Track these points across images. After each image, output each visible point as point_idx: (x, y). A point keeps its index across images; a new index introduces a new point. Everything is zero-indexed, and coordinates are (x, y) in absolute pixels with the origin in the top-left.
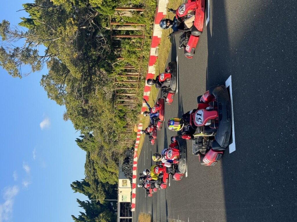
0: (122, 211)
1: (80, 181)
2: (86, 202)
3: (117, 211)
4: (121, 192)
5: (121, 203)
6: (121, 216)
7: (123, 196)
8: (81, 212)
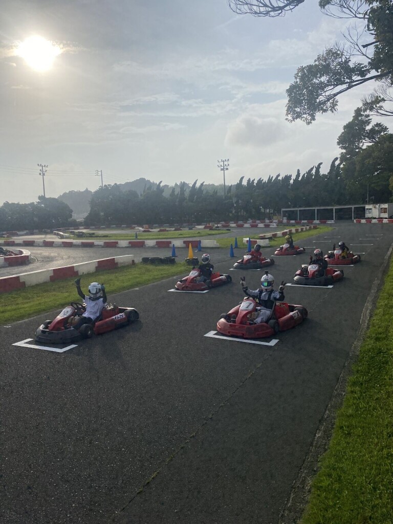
0: (359, 209)
4: (375, 207)
5: (364, 207)
6: (355, 208)
7: (370, 209)
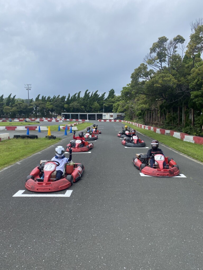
0: (99, 115)
1: (115, 94)
2: (104, 97)
3: (100, 112)
4: (107, 115)
5: (102, 115)
6: (97, 114)
7: (105, 115)
8: (99, 95)
